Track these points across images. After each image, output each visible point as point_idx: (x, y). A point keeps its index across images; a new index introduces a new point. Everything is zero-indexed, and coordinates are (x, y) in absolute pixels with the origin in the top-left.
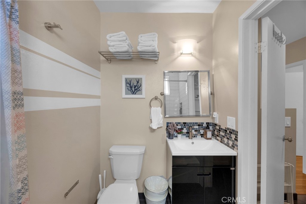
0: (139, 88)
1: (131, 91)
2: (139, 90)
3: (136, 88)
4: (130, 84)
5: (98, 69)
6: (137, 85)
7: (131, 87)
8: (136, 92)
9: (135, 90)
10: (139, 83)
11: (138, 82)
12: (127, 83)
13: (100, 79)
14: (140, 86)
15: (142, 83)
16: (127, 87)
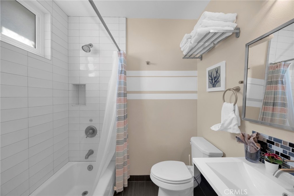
0: (218, 78)
1: (212, 84)
2: (218, 81)
3: (216, 79)
4: (211, 77)
5: (196, 69)
6: (216, 76)
7: (212, 80)
8: (216, 84)
9: (215, 82)
10: (218, 74)
11: (217, 72)
12: (209, 76)
13: (197, 76)
14: (219, 76)
15: (220, 72)
16: (209, 80)
